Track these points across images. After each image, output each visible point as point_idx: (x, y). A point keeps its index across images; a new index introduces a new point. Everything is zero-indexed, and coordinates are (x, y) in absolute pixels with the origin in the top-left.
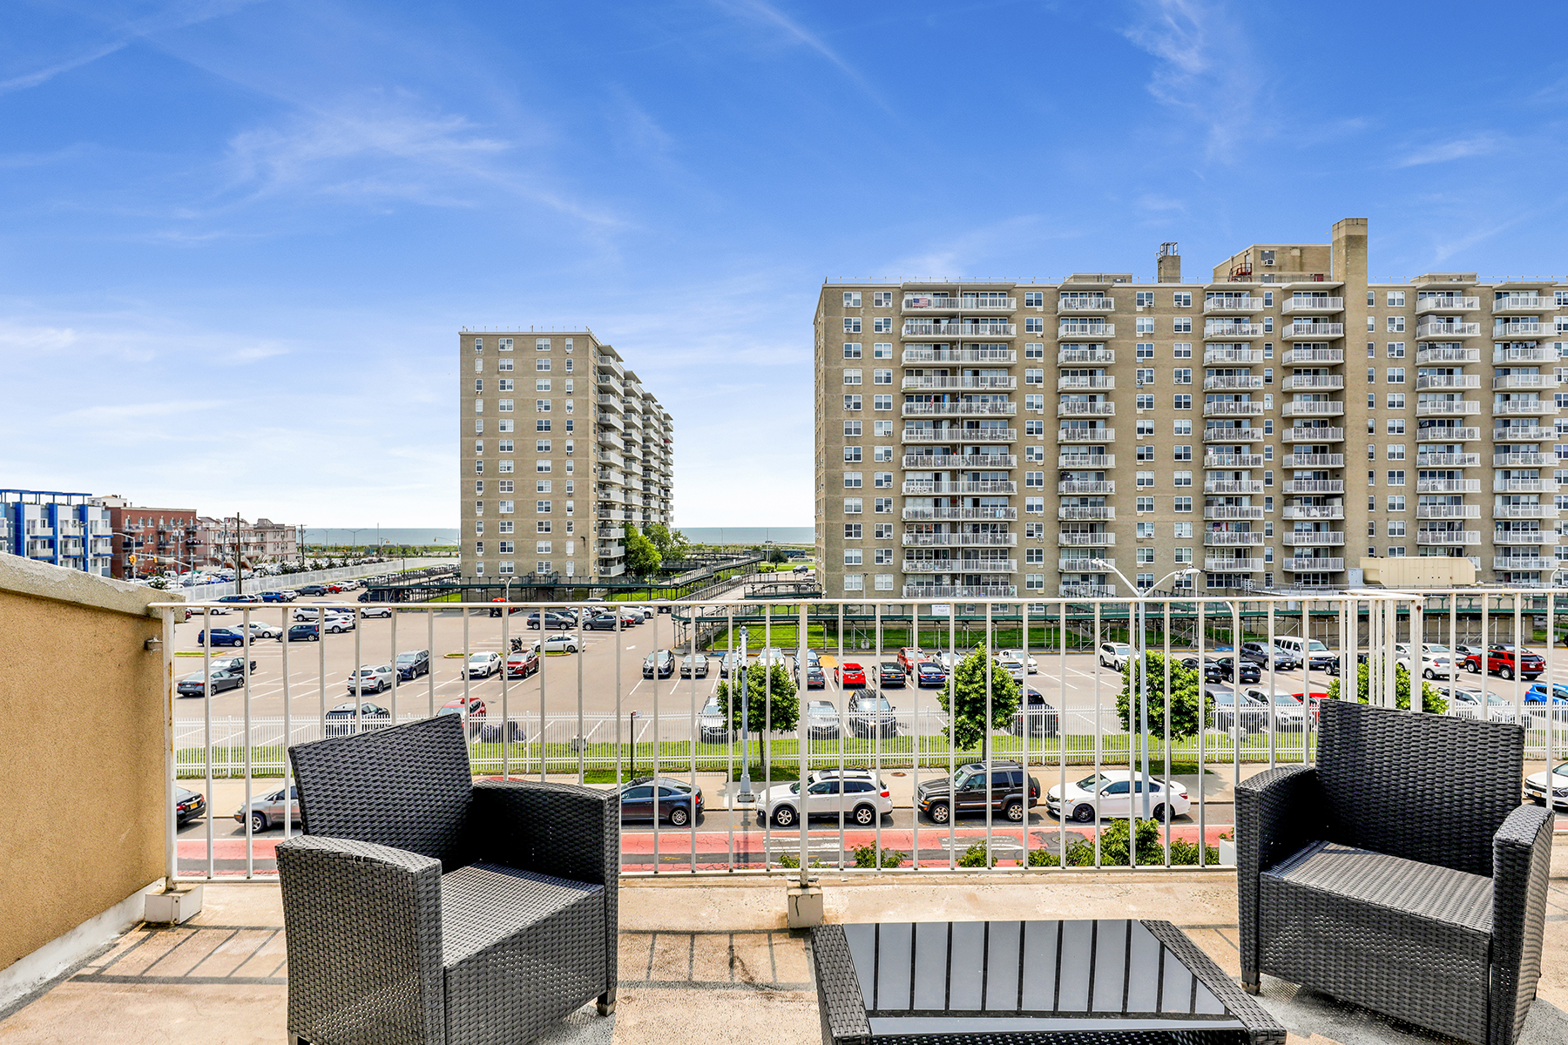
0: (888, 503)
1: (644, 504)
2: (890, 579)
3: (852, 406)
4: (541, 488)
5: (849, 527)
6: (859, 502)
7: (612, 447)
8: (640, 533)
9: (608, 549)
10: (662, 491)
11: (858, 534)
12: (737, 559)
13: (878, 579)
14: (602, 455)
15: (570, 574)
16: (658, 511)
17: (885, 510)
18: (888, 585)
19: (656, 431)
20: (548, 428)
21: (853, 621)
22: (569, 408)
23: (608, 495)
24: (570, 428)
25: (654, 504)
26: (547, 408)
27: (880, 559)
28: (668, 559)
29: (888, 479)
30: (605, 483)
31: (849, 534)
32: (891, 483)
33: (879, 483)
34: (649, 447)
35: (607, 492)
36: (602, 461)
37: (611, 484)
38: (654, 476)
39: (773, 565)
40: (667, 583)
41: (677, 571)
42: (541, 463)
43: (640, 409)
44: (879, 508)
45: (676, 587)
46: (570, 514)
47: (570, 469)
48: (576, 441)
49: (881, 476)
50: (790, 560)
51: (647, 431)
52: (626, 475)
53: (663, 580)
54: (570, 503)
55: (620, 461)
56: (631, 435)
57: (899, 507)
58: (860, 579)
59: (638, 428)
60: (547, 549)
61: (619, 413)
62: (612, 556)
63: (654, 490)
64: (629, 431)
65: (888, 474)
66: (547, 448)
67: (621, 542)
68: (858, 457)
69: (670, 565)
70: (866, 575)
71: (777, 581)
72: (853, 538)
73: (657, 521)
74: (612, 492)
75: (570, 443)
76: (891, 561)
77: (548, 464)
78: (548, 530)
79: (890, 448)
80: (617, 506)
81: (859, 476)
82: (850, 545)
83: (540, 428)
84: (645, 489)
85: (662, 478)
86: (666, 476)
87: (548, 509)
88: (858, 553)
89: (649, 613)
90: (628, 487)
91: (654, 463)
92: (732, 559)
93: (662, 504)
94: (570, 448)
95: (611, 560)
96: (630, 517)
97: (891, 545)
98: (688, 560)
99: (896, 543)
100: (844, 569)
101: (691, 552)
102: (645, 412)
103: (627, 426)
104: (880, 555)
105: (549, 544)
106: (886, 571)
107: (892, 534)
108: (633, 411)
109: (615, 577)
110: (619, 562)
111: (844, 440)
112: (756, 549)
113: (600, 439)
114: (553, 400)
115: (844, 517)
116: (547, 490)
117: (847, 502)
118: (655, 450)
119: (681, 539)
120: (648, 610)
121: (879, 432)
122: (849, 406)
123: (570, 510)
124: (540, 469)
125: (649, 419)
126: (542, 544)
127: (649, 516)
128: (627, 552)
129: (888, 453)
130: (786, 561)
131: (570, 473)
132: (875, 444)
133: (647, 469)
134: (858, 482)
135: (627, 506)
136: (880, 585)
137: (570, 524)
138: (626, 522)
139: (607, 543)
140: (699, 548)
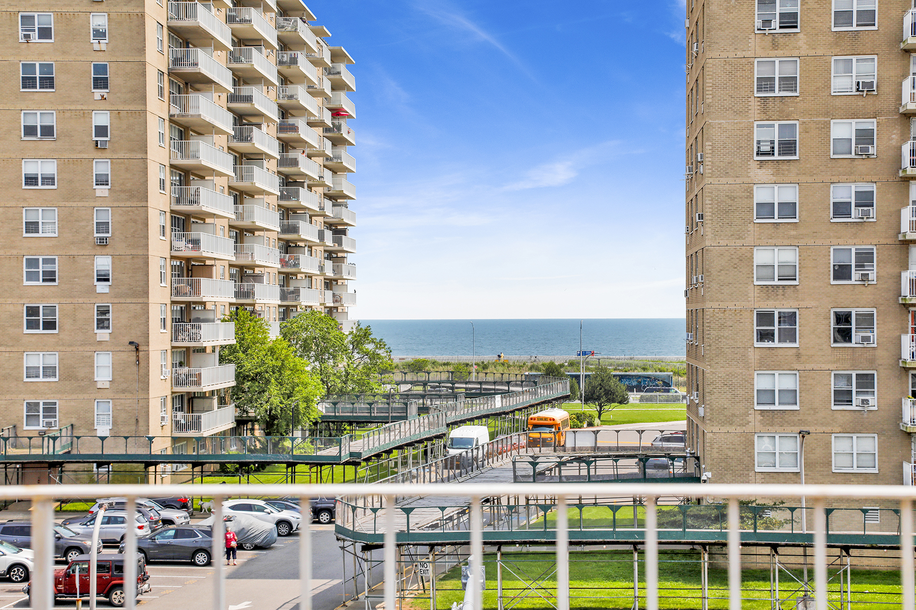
0: (864, 258)
1: (283, 263)
2: (869, 444)
3: (776, 23)
4: (32, 227)
5: (765, 318)
6: (789, 256)
7: (204, 129)
8: (274, 333)
9: (194, 370)
10: (328, 234)
11: (789, 335)
12: (505, 394)
13: (839, 445)
14: (181, 149)
15: (103, 430)
16: (319, 282)
17: (855, 275)
18: (867, 460)
19: (314, 92)
20: (48, 82)
21: (774, 547)
22: (99, 34)
23: (196, 243)
24: (101, 83)
25: (308, 264)
26: (45, 33)
27: (843, 397)
28: (342, 393)
29: (865, 200)
30: (188, 216)
31: (765, 336)
32: (873, 212)
33: (841, 209)
34: (294, 128)
35: (193, 234)
36: (180, 161)
37: (202, 217)
38: (308, 199)
39: (591, 409)
40: (332, 451)
41: (361, 423)
42: (30, 168)
43: (271, 37)
44: (842, 272)
45: (354, 461)
46: (102, 287)
47: (102, 181)
48: (117, 114)
49: (845, 193)
50: (634, 397)
51: (290, 89)
52: (240, 196)
53: (328, 443)
54: (103, 263)
55: (224, 164)
56: (249, 99)
57: (891, 270)
58: (790, 445)
59: (268, 83)
60: (49, 371)
61: (219, 46)
62: (206, 387)
63: (308, 231)
64: (245, 90)
65: (865, 187)
66: (48, 131)
67: (226, 355)
68: (788, 147)
69: (344, 410)
70: (803, 434)
71: (596, 448)
72: (776, 344)
73: (316, 304)
74: (204, 237)
75: (101, 119)
76: (873, 401)
77: (49, 168)
78: (49, 325)
79: (870, 124)
80: (218, 270)
81: (789, 194)
82: (768, 364)
83: (28, 82)
84: (286, 229)
85: (328, 204)
86: (335, 198)
87: (50, 277)
88: (784, 382)
89: (288, 523)
90: (245, 223)
91: (309, 168)
92: (491, 394)
93: (329, 264)
94: (101, 131)
95: (203, 396)
96: (249, 294)
97: (872, 362)
98: (388, 396)
99: (884, 356)
100: (754, 420)
101: (398, 377)
102: (284, 45)
103: (240, 79)
104: (843, 386)
105: (53, 360)
106: (857, 426)
107: (874, 335)
108: (257, 42)
109: (213, 437)
110: (222, 402)
111: (754, 105)
112: (552, 372)
113: (175, 111)
114: (60, 15)
115: (753, 293)
116: (49, 230)
117: (761, 257)
118: (311, 136)
119: (370, 347)
120: (286, 515)
121: (842, 84)
122: (767, 23)
123: (103, 278)
124: (31, 180)
125: (294, 61)
126: (36, 360)
127: (296, 292)
128: (241, 377)
129: (864, 137)
130: (623, 401)
131: (102, 191)
132: (832, 113)
133: (290, 182)
134: (788, 209)
135: (241, 268)
136: (845, 461)
137: (104, 311)
138: (238, 306)
139: (194, 358)
140: (417, 367)
